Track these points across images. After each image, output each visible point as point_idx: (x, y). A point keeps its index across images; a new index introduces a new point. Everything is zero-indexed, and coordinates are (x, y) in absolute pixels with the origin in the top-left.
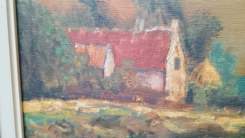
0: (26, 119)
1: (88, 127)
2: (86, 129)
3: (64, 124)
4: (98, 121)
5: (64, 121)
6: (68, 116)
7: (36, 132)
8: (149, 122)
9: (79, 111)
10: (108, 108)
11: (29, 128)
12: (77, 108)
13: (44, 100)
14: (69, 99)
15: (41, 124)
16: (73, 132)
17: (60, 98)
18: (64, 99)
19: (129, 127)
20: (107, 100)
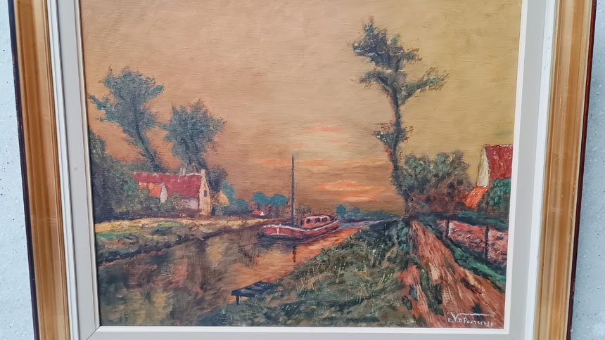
0: (98, 237)
1: (150, 236)
2: (148, 238)
3: (130, 237)
4: (157, 232)
5: (131, 235)
6: (133, 231)
7: (106, 246)
8: (191, 228)
9: (143, 227)
10: (164, 223)
11: (100, 244)
12: (141, 225)
13: (114, 221)
14: (135, 219)
15: (111, 239)
16: (138, 242)
17: (127, 219)
18: (131, 220)
19: (178, 233)
20: (163, 217)
